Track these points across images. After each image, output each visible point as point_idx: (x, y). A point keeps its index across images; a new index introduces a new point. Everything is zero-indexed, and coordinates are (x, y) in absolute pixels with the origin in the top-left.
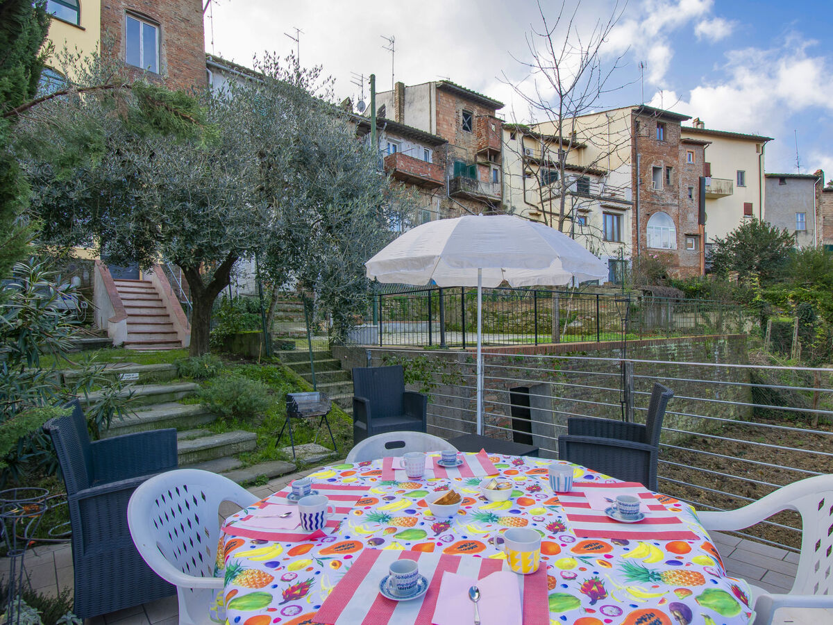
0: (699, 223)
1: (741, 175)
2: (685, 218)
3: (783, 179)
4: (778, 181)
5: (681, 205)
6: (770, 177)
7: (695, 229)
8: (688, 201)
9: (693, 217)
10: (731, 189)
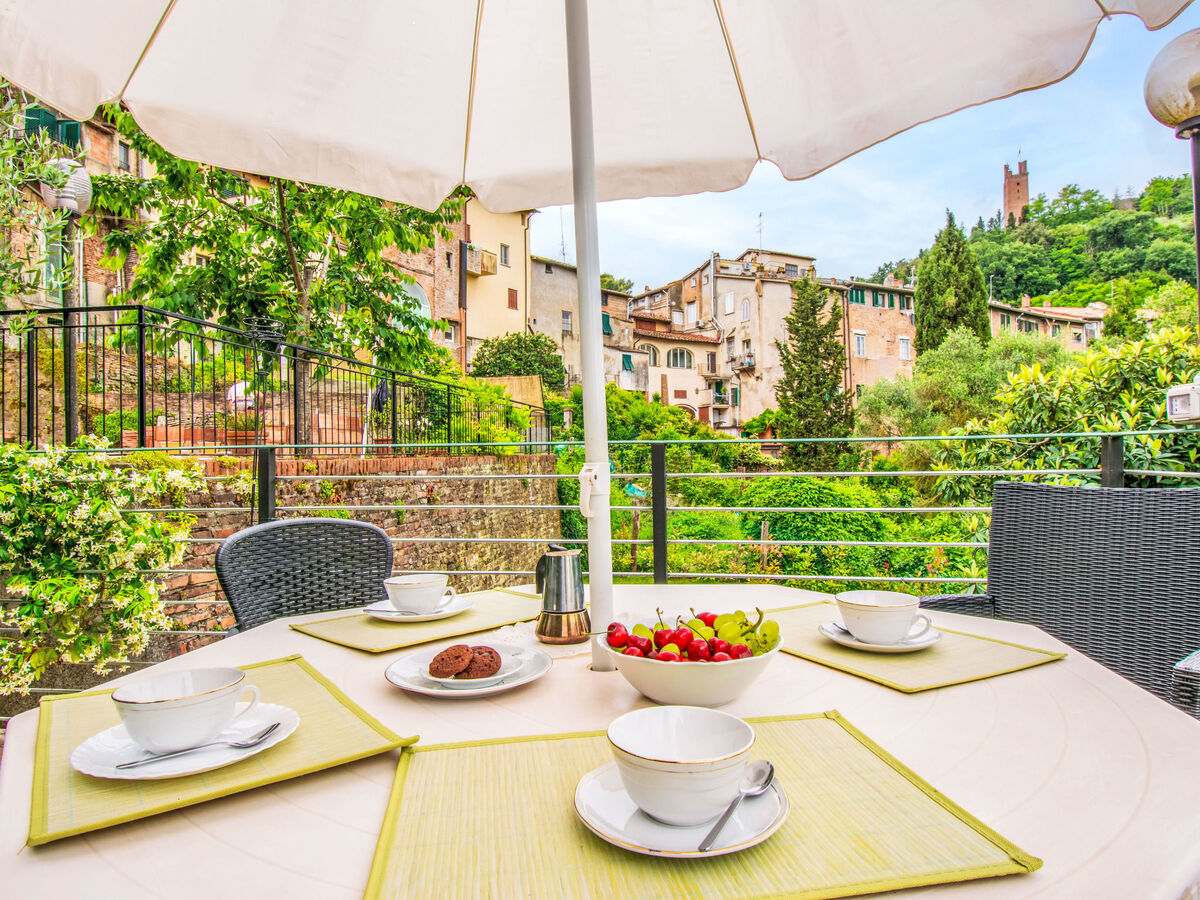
0: (460, 306)
1: (505, 248)
2: (442, 296)
3: (549, 266)
4: (544, 268)
5: (437, 276)
6: (536, 261)
7: (454, 313)
8: (445, 271)
9: (452, 295)
10: (494, 266)
